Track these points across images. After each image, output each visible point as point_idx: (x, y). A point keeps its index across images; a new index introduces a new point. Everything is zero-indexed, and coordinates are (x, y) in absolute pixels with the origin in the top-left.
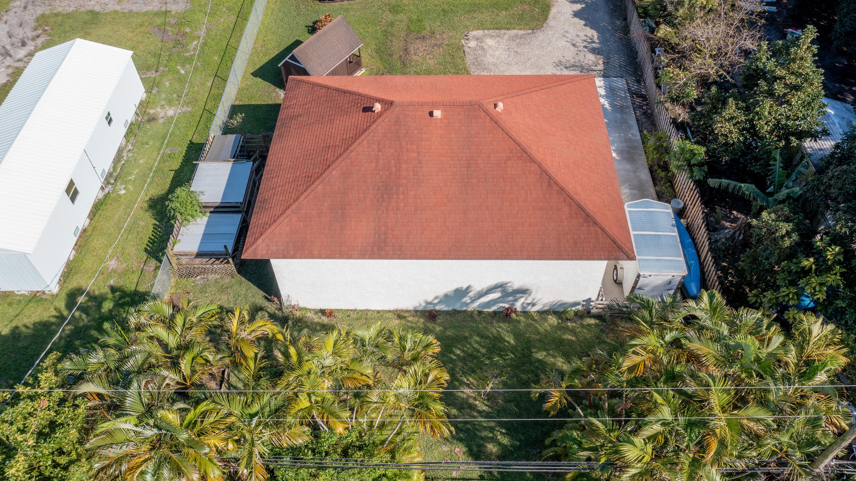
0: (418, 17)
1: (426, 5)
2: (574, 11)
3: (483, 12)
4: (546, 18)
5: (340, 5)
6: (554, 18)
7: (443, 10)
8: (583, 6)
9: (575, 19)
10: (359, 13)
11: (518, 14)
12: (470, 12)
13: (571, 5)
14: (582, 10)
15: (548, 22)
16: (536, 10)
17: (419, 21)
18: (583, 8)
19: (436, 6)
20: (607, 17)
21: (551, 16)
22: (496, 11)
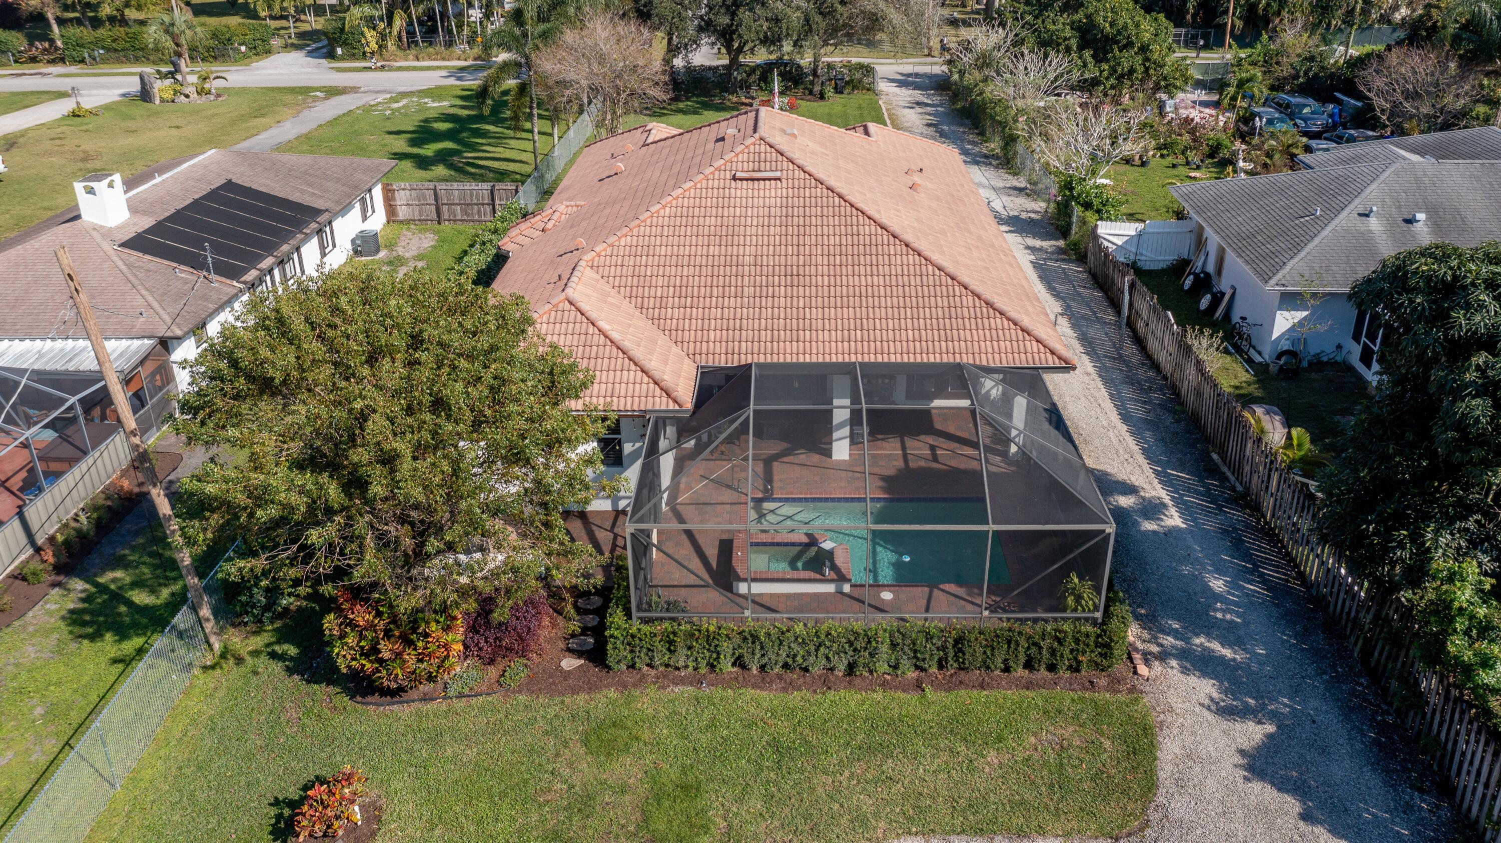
0: (684, 770)
1: (713, 724)
2: (1242, 752)
3: (916, 755)
4: (1151, 786)
5: (419, 714)
6: (1181, 784)
7: (775, 744)
8: (1271, 728)
9: (1257, 786)
10: (472, 753)
11: (1045, 764)
12: (871, 750)
13: (1225, 724)
14: (1271, 746)
15: (1160, 799)
16: (1107, 744)
17: (684, 788)
18: (1270, 736)
19: (750, 725)
20: (1372, 780)
21: (1165, 772)
22: (961, 748)
